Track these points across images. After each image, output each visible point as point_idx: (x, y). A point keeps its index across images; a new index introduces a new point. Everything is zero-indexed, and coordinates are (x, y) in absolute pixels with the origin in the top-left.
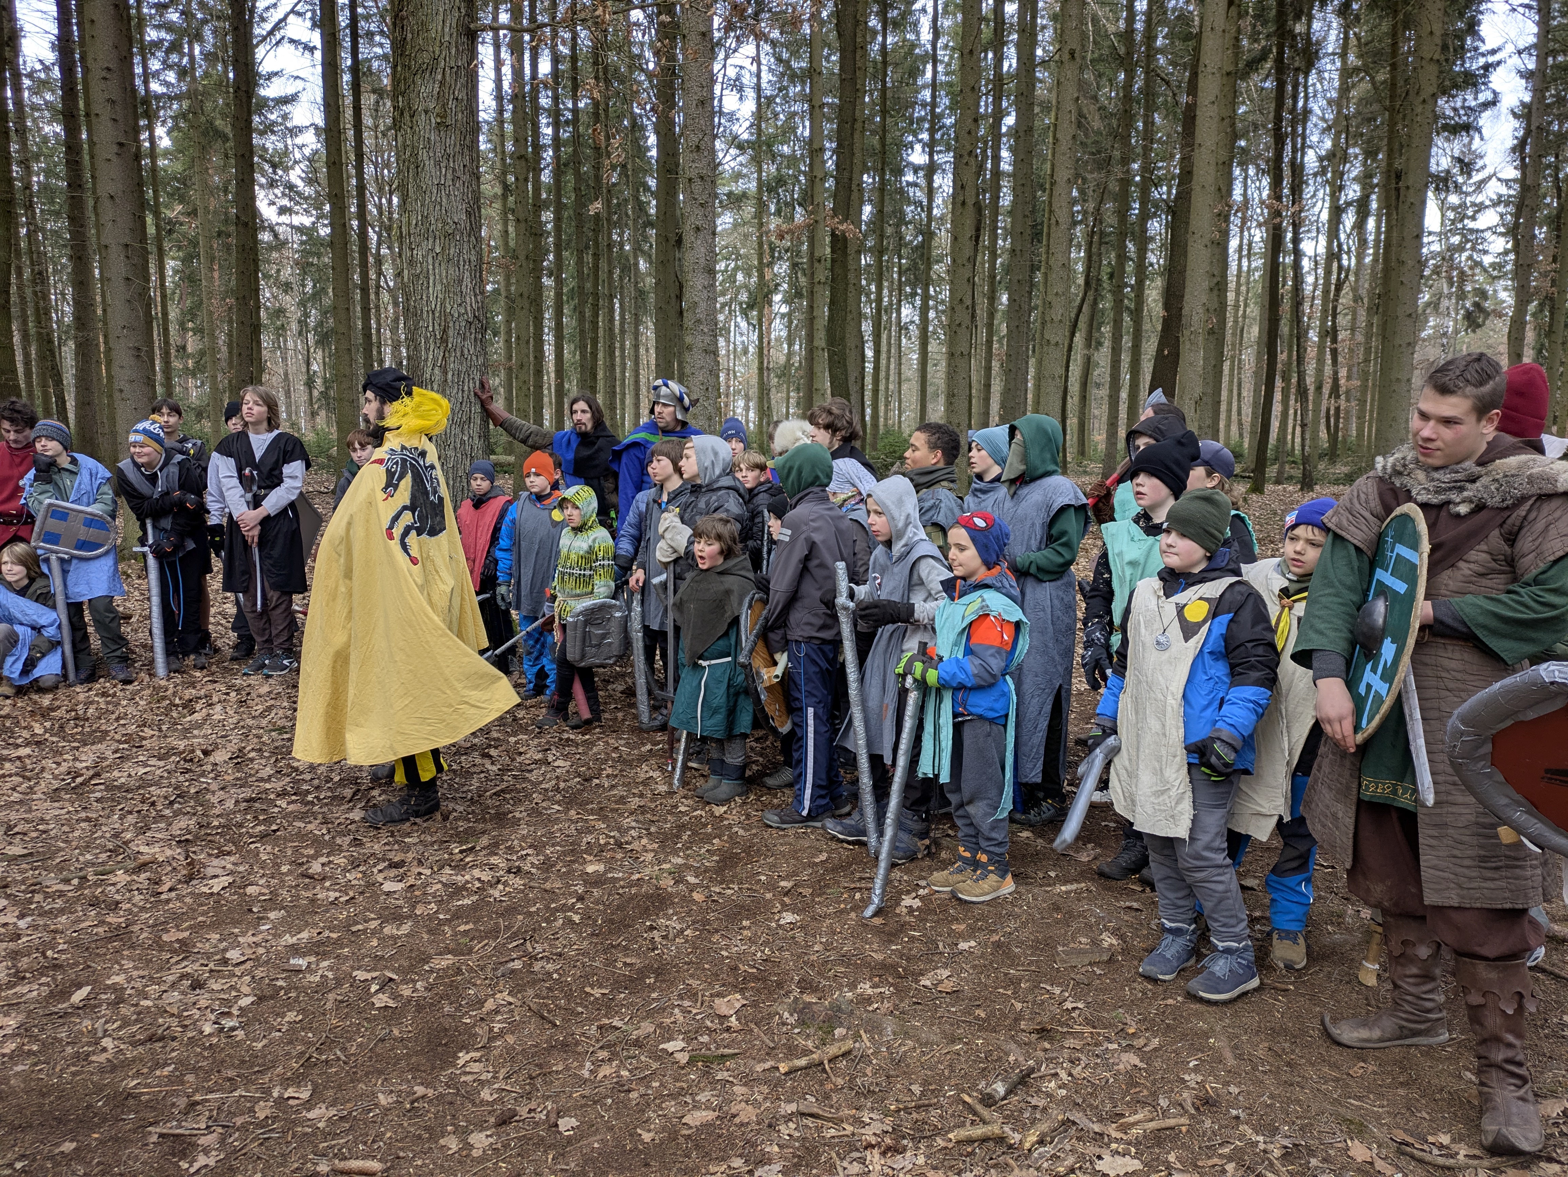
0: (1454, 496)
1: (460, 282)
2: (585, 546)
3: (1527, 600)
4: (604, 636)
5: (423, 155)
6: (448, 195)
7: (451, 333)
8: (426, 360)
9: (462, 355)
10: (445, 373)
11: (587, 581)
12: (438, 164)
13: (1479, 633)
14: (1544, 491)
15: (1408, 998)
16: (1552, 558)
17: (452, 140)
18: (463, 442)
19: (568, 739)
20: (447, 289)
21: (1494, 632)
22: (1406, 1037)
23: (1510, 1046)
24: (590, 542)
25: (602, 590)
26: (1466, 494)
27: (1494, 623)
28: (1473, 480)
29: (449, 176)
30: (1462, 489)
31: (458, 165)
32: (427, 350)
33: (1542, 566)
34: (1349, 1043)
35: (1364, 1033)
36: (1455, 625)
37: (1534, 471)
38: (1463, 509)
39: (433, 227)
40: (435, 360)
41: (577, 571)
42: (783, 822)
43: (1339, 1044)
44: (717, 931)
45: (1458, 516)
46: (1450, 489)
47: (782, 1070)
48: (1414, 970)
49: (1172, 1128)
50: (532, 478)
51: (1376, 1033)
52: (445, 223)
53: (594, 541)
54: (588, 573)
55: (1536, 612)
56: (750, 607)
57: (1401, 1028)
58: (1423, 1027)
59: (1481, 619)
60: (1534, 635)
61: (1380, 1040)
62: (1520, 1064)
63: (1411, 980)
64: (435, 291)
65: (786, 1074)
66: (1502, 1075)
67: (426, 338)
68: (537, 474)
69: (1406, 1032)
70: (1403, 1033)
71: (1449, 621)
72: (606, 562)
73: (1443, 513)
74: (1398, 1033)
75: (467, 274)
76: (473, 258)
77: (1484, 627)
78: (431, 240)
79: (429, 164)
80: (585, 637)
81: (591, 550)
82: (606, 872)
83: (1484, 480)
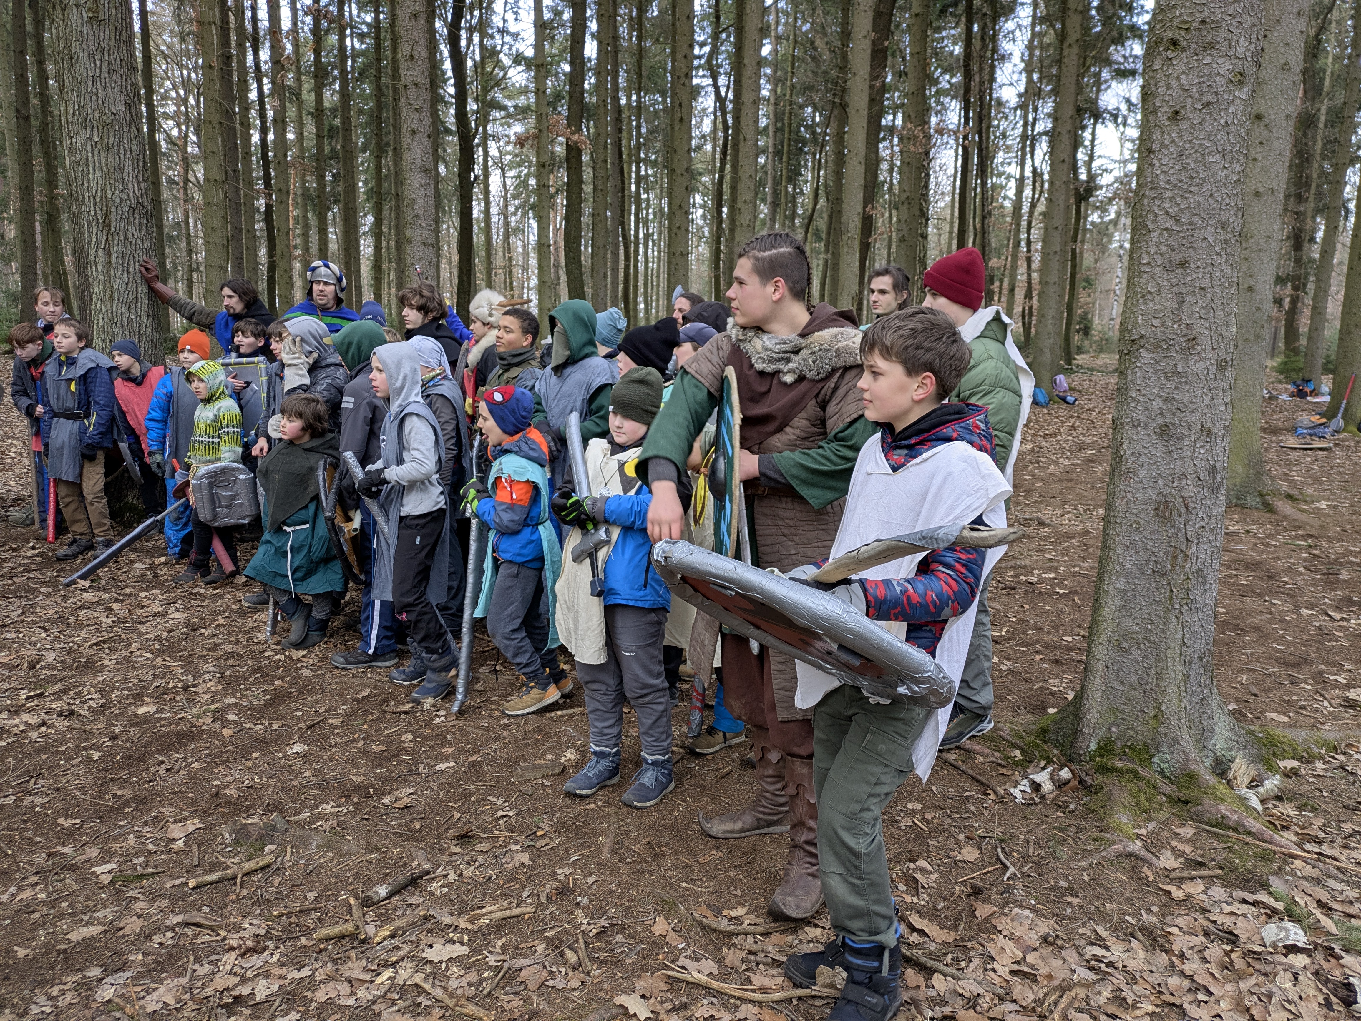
0: (781, 366)
1: (121, 170)
2: (211, 416)
3: (828, 453)
4: (233, 498)
5: (76, 47)
6: (105, 87)
7: (113, 217)
8: (90, 243)
9: (126, 238)
10: (109, 255)
11: (216, 448)
12: (92, 56)
13: (794, 483)
14: (848, 364)
15: (767, 795)
16: (848, 420)
17: (106, 34)
18: (130, 321)
19: (198, 593)
20: (107, 176)
21: (804, 482)
22: (763, 827)
23: (811, 829)
24: (215, 412)
25: (227, 455)
26: (791, 365)
27: (804, 475)
28: (796, 351)
29: (104, 69)
30: (788, 360)
31: (115, 58)
32: (90, 233)
33: (842, 426)
34: (716, 835)
35: (729, 826)
36: (776, 476)
37: (841, 345)
38: (789, 379)
39: (90, 117)
40: (98, 242)
41: (205, 439)
42: (348, 663)
43: (710, 836)
44: (224, 762)
45: (785, 384)
46: (780, 360)
47: (191, 885)
48: (771, 772)
49: (517, 917)
50: (186, 354)
51: (739, 825)
52: (102, 114)
53: (219, 410)
54: (216, 440)
55: (835, 464)
56: (325, 469)
57: (758, 819)
58: (775, 818)
59: (794, 471)
60: (834, 484)
61: (742, 831)
62: (815, 845)
63: (769, 780)
64: (95, 178)
65: (194, 889)
66: (802, 854)
67: (89, 222)
68: (191, 351)
69: (762, 823)
70: (760, 825)
71: (771, 473)
72: (231, 430)
73: (775, 381)
74: (756, 823)
75: (128, 163)
76: (135, 148)
77: (796, 477)
78: (89, 129)
79: (83, 57)
80: (213, 499)
81: (216, 419)
82: (155, 713)
83: (805, 353)
